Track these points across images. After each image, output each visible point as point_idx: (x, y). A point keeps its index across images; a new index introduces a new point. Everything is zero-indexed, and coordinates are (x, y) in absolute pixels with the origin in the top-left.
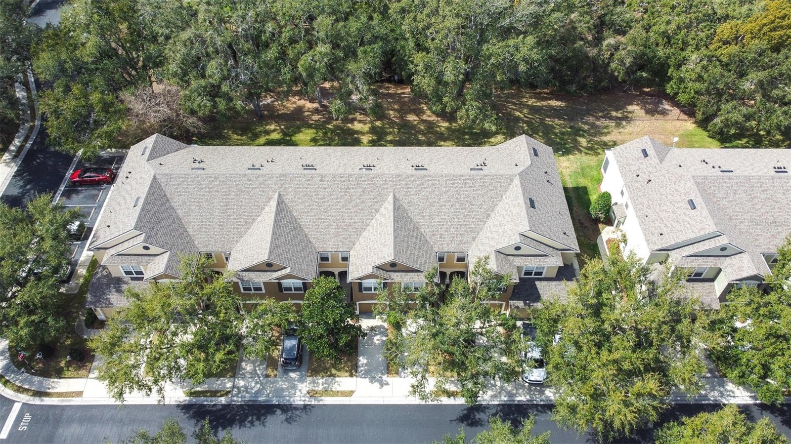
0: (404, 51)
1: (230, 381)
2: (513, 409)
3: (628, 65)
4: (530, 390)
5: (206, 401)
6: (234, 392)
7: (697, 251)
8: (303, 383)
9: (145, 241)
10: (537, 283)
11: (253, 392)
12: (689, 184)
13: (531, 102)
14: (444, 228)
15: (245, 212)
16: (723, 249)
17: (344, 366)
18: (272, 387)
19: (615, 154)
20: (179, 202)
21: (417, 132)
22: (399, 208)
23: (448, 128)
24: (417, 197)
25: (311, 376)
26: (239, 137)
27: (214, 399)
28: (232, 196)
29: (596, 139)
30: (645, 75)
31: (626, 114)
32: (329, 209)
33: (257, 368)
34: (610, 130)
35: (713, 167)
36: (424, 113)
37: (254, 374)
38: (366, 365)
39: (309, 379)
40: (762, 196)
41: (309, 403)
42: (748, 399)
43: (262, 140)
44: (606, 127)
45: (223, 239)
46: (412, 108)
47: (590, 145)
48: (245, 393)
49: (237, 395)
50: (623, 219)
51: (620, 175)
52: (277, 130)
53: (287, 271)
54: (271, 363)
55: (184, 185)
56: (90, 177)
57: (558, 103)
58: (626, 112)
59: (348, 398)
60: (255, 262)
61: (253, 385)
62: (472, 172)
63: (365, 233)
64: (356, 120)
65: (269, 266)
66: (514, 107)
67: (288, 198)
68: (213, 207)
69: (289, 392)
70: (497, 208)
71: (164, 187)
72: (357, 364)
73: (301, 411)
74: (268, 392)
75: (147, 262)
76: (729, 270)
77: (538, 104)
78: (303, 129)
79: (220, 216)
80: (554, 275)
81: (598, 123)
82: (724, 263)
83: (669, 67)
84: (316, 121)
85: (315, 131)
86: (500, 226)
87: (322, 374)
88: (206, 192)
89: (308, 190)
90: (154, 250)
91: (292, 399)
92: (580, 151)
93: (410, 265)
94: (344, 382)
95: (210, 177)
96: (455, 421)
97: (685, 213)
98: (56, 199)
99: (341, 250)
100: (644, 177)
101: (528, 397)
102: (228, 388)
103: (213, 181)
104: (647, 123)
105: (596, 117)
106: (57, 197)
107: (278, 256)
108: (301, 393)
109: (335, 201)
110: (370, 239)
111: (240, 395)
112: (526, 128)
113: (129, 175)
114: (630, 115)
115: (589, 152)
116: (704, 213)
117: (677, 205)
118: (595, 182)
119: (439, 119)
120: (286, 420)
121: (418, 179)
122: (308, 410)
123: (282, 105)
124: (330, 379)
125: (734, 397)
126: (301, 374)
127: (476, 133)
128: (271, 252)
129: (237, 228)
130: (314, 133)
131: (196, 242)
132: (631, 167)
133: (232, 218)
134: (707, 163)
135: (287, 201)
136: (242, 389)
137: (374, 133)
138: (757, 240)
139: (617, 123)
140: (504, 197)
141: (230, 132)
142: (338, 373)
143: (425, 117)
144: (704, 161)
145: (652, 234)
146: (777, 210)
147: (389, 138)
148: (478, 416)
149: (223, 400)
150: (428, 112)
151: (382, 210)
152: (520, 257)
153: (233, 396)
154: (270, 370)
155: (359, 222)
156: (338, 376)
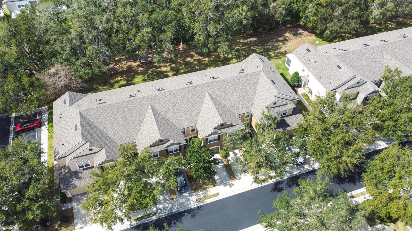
0: (185, 25)
1: (154, 207)
2: (294, 178)
3: (284, 14)
4: (298, 168)
5: (146, 221)
6: (159, 212)
7: (348, 86)
8: (192, 197)
9: (90, 146)
10: (285, 118)
11: (169, 208)
12: (334, 59)
13: (241, 41)
14: (237, 103)
15: (136, 119)
16: (358, 83)
17: (209, 183)
18: (178, 203)
19: (294, 54)
20: (98, 122)
21: (194, 65)
22: (213, 99)
23: (208, 61)
24: (219, 91)
25: (195, 192)
26: (103, 87)
27: (150, 218)
28: (126, 112)
29: (277, 52)
30: (288, 19)
31: (285, 38)
32: (179, 107)
33: (166, 197)
34: (281, 46)
35: (340, 50)
36: (194, 56)
37: (165, 200)
38: (219, 179)
39: (194, 194)
40: (364, 57)
41: (199, 205)
42: (386, 145)
43: (117, 85)
44: (279, 45)
45: (129, 136)
46: (187, 55)
47: (276, 55)
48: (164, 211)
49: (161, 213)
50: (307, 82)
51: (301, 63)
52: (122, 79)
53: (172, 141)
54: (172, 192)
55: (98, 113)
56: (28, 126)
57: (254, 39)
58: (285, 37)
59: (217, 197)
60: (154, 141)
61: (167, 205)
62: (240, 74)
63: (200, 115)
64: (162, 66)
65: (161, 142)
66: (235, 45)
67: (156, 106)
68: (118, 120)
69: (187, 203)
70: (258, 88)
71: (87, 117)
72: (214, 180)
73: (197, 210)
74: (176, 206)
75: (92, 157)
76: (363, 92)
77: (245, 41)
78: (136, 76)
79: (123, 124)
80: (291, 113)
81: (275, 44)
82: (360, 89)
83: (300, 12)
84: (141, 71)
85: (143, 76)
86: (263, 95)
87: (200, 189)
88: (111, 114)
89: (165, 100)
90: (95, 150)
91: (190, 206)
92: (273, 58)
93: (230, 123)
94: (212, 190)
95: (111, 106)
96: (271, 191)
97: (337, 72)
98: (10, 143)
99: (191, 126)
100: (312, 60)
101: (298, 171)
102: (155, 211)
103: (113, 107)
104: (296, 40)
105: (273, 42)
106: (11, 142)
107: (165, 135)
108: (193, 202)
109: (180, 102)
110: (205, 117)
111: (163, 212)
112: (244, 53)
113: (61, 116)
114: (287, 38)
115: (277, 58)
116: (346, 69)
117: (332, 69)
118: (285, 70)
119: (202, 57)
120: (192, 216)
121: (217, 83)
122: (201, 208)
123: (120, 67)
124: (205, 191)
125: (380, 146)
126: (189, 193)
127: (222, 60)
128: (161, 134)
129: (135, 128)
130: (143, 77)
131: (115, 141)
132: (304, 58)
133: (130, 124)
134: (336, 49)
135: (156, 109)
136: (162, 209)
137: (173, 70)
138: (368, 76)
139: (283, 42)
140: (259, 82)
141: (97, 86)
142: (207, 187)
143: (195, 58)
144: (334, 48)
145: (326, 84)
146: (371, 62)
147: (182, 71)
148: (281, 186)
149: (155, 218)
150: (196, 55)
151: (205, 101)
152: (276, 108)
153: (159, 214)
154: (173, 195)
155: (196, 110)
156: (208, 188)
